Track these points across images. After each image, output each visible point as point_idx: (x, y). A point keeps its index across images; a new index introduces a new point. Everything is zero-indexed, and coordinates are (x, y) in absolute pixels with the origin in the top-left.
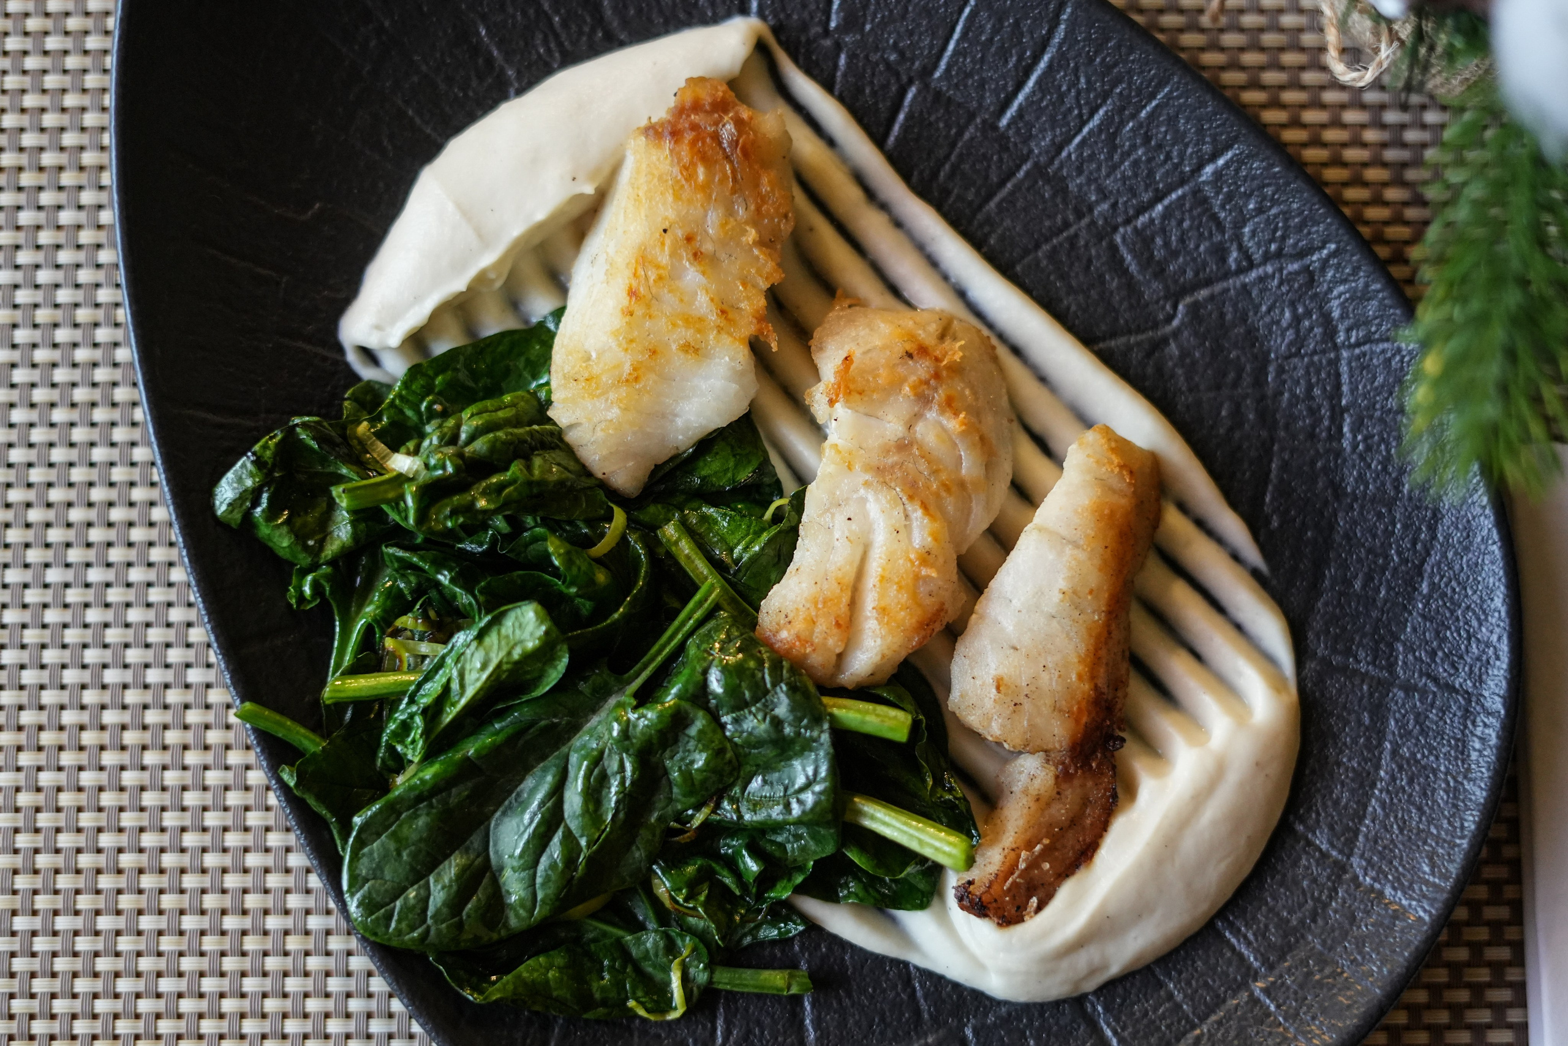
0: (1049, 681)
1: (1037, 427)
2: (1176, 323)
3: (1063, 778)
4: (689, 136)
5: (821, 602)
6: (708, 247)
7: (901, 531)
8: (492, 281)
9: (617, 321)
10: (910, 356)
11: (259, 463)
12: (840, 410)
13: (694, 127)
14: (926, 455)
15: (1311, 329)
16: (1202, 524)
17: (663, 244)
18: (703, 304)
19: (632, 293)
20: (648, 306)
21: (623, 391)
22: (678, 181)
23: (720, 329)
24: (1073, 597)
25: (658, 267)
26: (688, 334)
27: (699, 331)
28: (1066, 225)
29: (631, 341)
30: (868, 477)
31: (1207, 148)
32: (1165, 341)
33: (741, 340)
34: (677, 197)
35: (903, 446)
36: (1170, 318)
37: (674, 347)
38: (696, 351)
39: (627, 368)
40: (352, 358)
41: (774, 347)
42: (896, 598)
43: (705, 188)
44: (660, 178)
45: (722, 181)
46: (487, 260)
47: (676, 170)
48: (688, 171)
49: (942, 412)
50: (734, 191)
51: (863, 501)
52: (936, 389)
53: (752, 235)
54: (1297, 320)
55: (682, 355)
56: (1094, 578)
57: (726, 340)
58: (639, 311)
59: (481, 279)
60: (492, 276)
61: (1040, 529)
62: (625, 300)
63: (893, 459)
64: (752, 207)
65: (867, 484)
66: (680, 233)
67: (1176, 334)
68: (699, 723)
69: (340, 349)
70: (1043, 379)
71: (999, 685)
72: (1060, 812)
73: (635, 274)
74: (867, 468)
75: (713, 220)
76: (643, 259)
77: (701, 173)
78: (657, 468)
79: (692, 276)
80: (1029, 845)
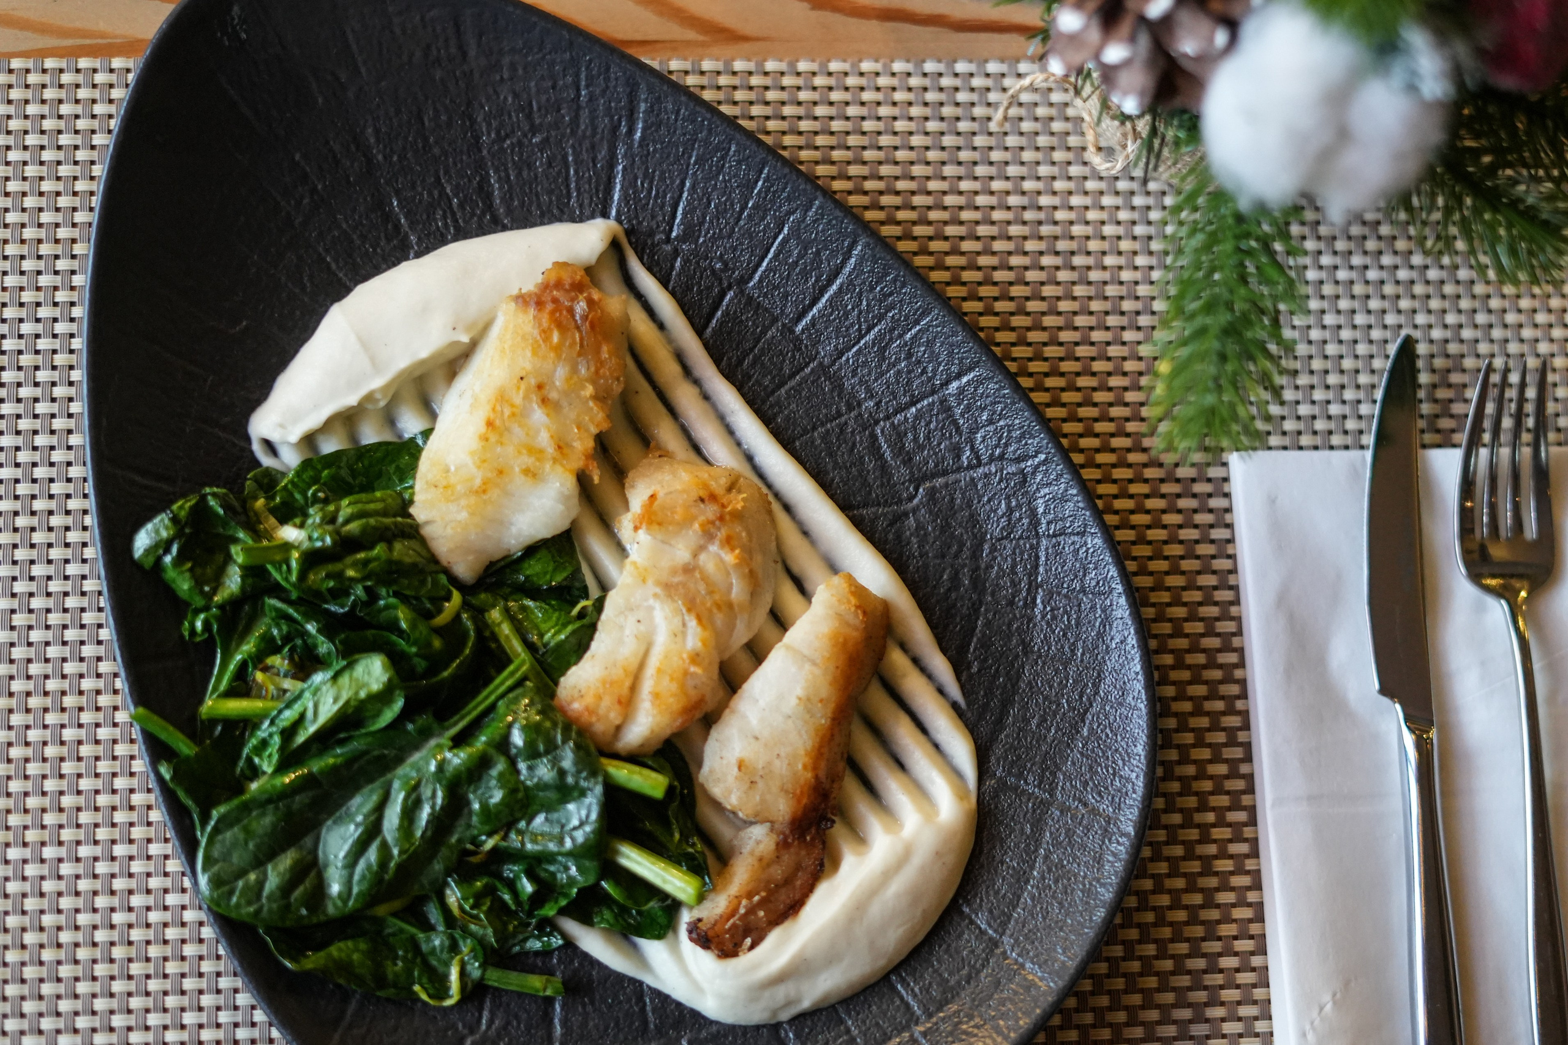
0: (780, 767)
1: (795, 569)
2: (916, 501)
3: (783, 845)
4: (550, 307)
5: (608, 683)
6: (554, 395)
7: (679, 634)
8: (378, 401)
9: (475, 444)
10: (702, 500)
11: (175, 520)
12: (642, 535)
13: (555, 301)
14: (705, 578)
15: (1020, 519)
16: (916, 661)
17: (519, 388)
18: (544, 439)
19: (490, 424)
20: (501, 435)
21: (473, 500)
22: (536, 341)
23: (555, 460)
24: (806, 701)
25: (512, 406)
26: (528, 461)
27: (538, 460)
28: (839, 414)
29: (484, 461)
30: (658, 590)
31: (955, 369)
32: (906, 514)
33: (570, 471)
34: (535, 353)
35: (688, 570)
36: (911, 498)
37: (517, 469)
38: (534, 475)
39: (478, 482)
40: (257, 447)
41: (596, 479)
42: (669, 686)
43: (557, 349)
44: (524, 338)
45: (573, 343)
46: (377, 383)
47: (536, 332)
48: (546, 334)
49: (722, 546)
50: (580, 354)
51: (651, 609)
52: (719, 529)
53: (589, 390)
54: (1010, 510)
55: (523, 478)
56: (825, 690)
57: (559, 469)
58: (493, 438)
59: (369, 398)
60: (378, 396)
61: (788, 648)
62: (483, 429)
63: (676, 579)
64: (593, 369)
65: (656, 596)
66: (533, 382)
67: (915, 511)
68: (500, 766)
69: (248, 439)
70: (806, 533)
71: (741, 765)
72: (778, 872)
73: (494, 409)
74: (658, 583)
75: (561, 373)
76: (502, 397)
77: (556, 337)
78: (492, 564)
79: (538, 415)
80: (750, 895)
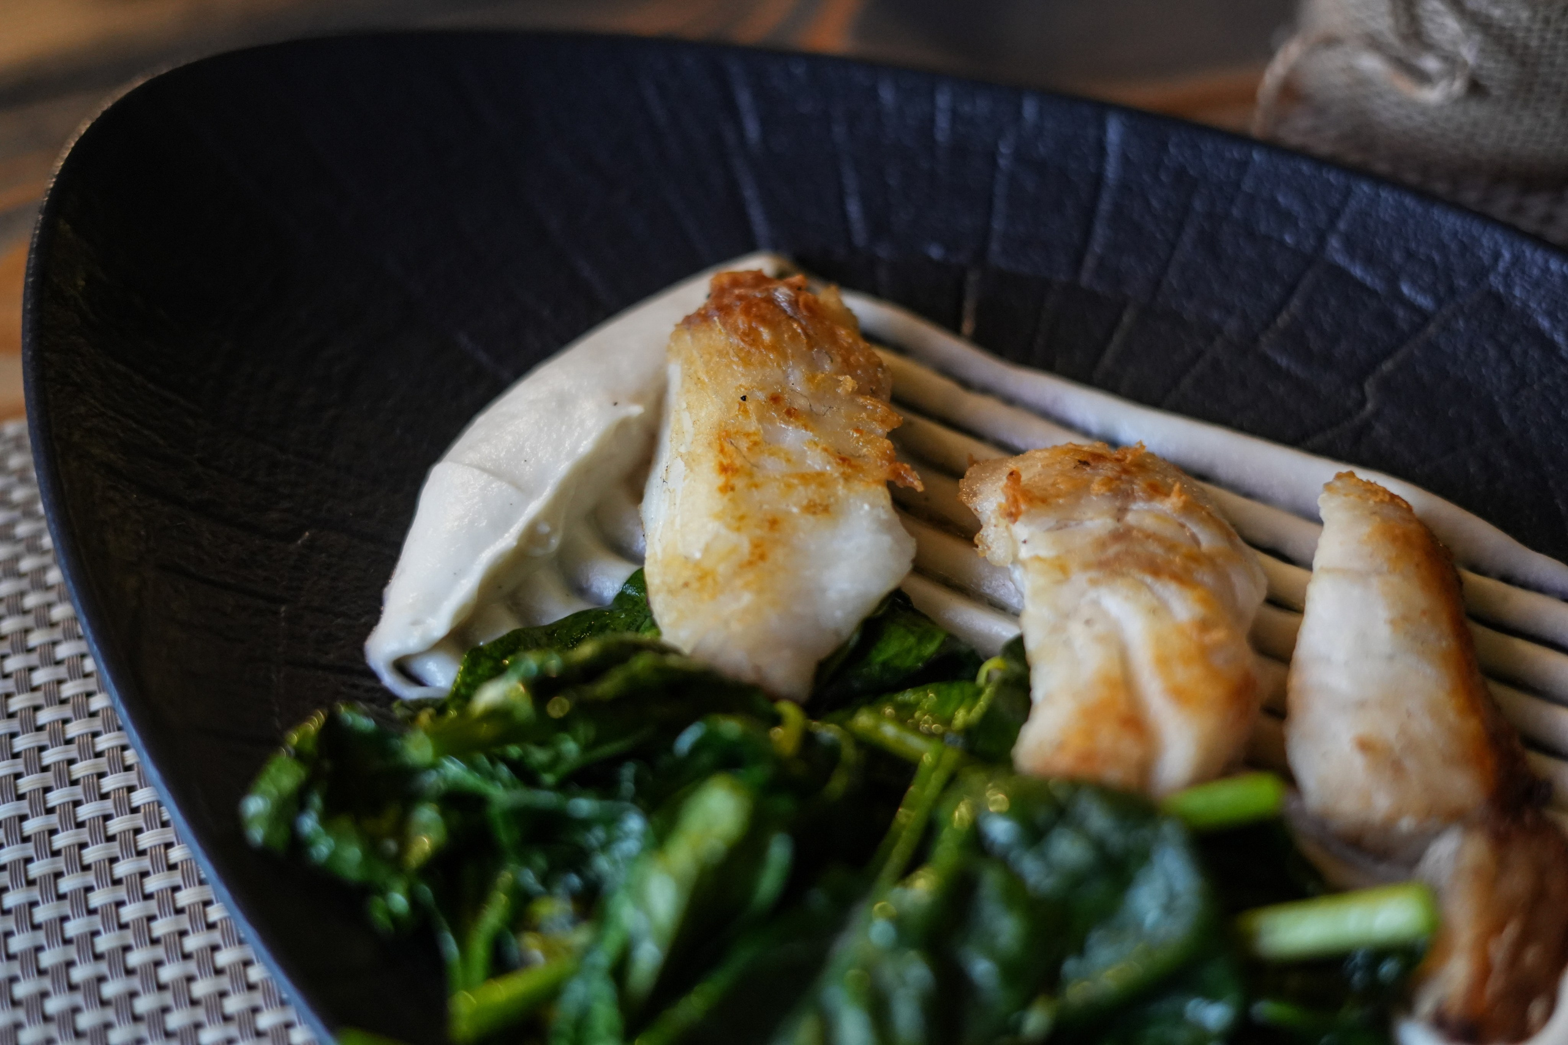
0: (1424, 726)
1: (1263, 538)
2: (1370, 406)
4: (739, 307)
6: (801, 403)
7: (1158, 610)
8: (548, 536)
9: (718, 502)
10: (1085, 463)
13: (740, 298)
14: (1149, 536)
15: (1525, 353)
16: (1508, 579)
17: (746, 412)
18: (816, 461)
19: (724, 469)
20: (751, 475)
21: (750, 576)
22: (742, 349)
23: (847, 478)
24: (1402, 622)
25: (748, 435)
26: (804, 493)
27: (822, 485)
28: (1199, 354)
29: (742, 518)
30: (1093, 574)
32: (1367, 426)
33: (878, 482)
34: (746, 361)
35: (1121, 535)
36: (1362, 403)
37: (795, 510)
38: (826, 509)
39: (745, 546)
41: (919, 486)
42: (1187, 675)
43: (775, 347)
44: (721, 353)
45: (795, 336)
46: (534, 507)
47: (735, 340)
48: (751, 337)
49: (1150, 498)
50: (811, 347)
51: (1096, 603)
52: (1132, 482)
53: (848, 383)
54: (1506, 353)
55: (811, 518)
56: (1420, 599)
57: (859, 487)
58: (740, 483)
59: (531, 536)
60: (545, 528)
61: (1328, 571)
62: (720, 480)
63: (1113, 550)
64: (839, 359)
65: (1094, 583)
66: (761, 396)
67: (1377, 414)
70: (1249, 495)
71: (1365, 746)
73: (722, 451)
74: (1086, 566)
75: (796, 379)
76: (725, 437)
77: (766, 335)
79: (793, 436)
